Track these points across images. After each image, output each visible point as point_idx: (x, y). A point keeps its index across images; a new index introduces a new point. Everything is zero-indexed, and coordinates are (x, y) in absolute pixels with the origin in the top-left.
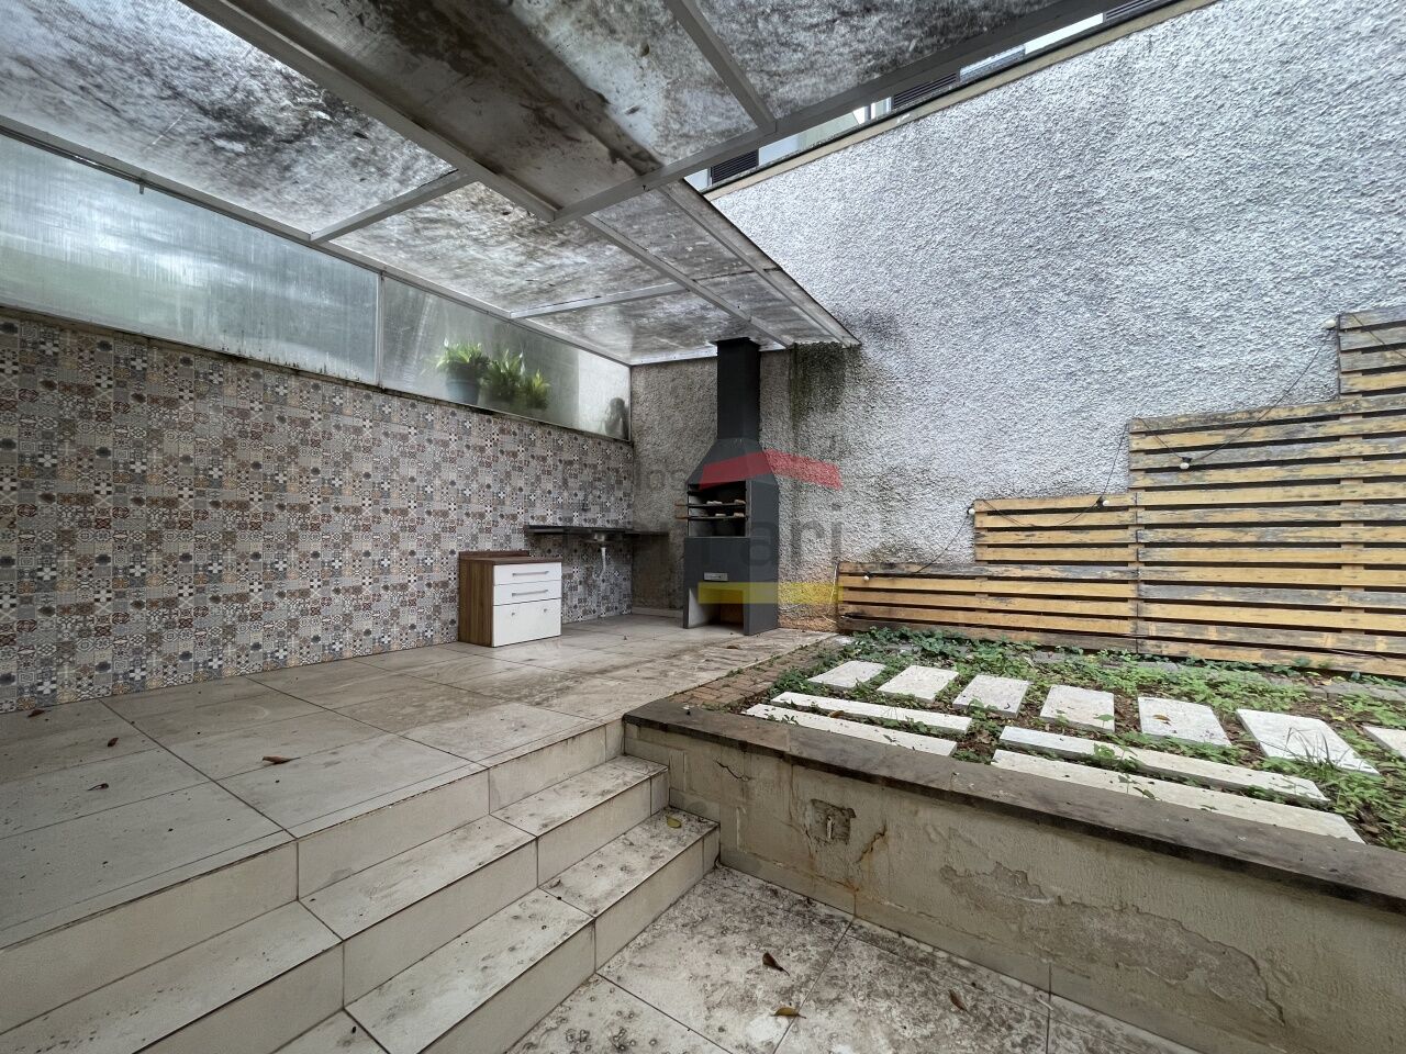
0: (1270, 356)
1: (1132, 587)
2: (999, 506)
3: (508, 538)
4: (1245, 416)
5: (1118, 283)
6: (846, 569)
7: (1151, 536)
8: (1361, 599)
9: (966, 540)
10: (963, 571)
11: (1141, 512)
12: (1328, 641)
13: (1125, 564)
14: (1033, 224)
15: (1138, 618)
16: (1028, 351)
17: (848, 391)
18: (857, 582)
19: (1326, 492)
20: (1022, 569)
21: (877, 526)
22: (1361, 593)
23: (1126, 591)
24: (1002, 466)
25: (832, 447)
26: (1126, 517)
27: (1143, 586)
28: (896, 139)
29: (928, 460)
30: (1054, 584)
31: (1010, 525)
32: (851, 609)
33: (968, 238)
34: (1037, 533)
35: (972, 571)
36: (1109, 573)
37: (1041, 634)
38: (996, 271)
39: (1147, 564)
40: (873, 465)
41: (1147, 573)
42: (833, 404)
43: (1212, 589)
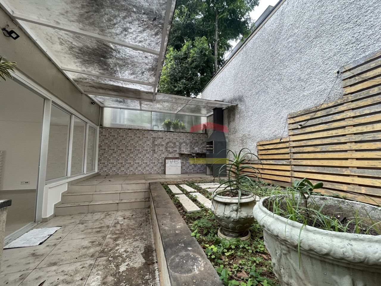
0: (323, 87)
1: (290, 167)
2: (261, 143)
3: (175, 155)
7: (294, 150)
8: (355, 172)
10: (256, 162)
11: (291, 143)
12: (345, 187)
13: (288, 159)
15: (292, 177)
16: (267, 99)
19: (340, 132)
20: (266, 161)
22: (356, 169)
23: (288, 168)
24: (263, 132)
25: (234, 131)
26: (287, 145)
27: (293, 166)
30: (273, 166)
31: (263, 149)
33: (254, 72)
34: (269, 151)
35: (258, 162)
36: (284, 162)
37: (271, 181)
38: (260, 79)
39: (294, 159)
40: (241, 134)
41: (294, 162)
42: (234, 120)
43: (309, 168)
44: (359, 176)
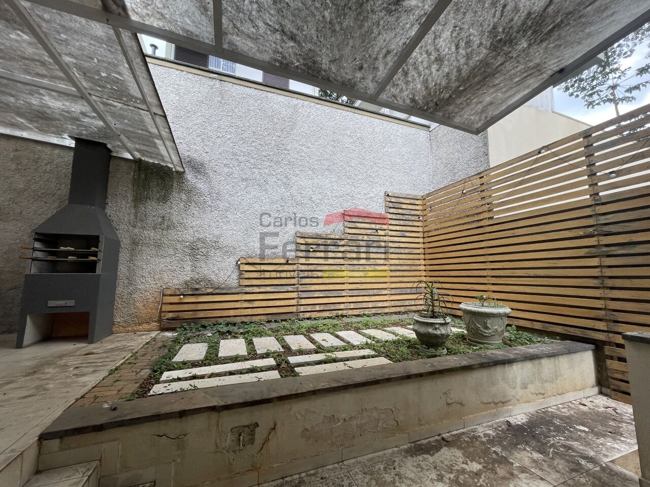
1: (296, 293)
2: (250, 261)
4: (325, 236)
5: (293, 181)
6: (169, 292)
7: (302, 274)
8: (349, 293)
9: (235, 276)
10: (233, 291)
11: (300, 266)
12: (342, 306)
13: (294, 285)
14: (266, 148)
15: (298, 305)
16: (263, 198)
17: (175, 194)
18: (175, 299)
20: (259, 288)
21: (188, 268)
22: (348, 291)
23: (294, 295)
24: (252, 243)
25: (162, 223)
26: (295, 267)
27: (300, 293)
28: (211, 83)
29: (219, 237)
30: (271, 294)
31: (255, 269)
32: (171, 315)
33: (241, 142)
34: (265, 273)
35: (238, 290)
36: (290, 288)
37: (266, 316)
38: (252, 161)
39: (301, 285)
40: (188, 236)
41: (301, 288)
42: (164, 199)
43: (318, 293)
44: (350, 296)
